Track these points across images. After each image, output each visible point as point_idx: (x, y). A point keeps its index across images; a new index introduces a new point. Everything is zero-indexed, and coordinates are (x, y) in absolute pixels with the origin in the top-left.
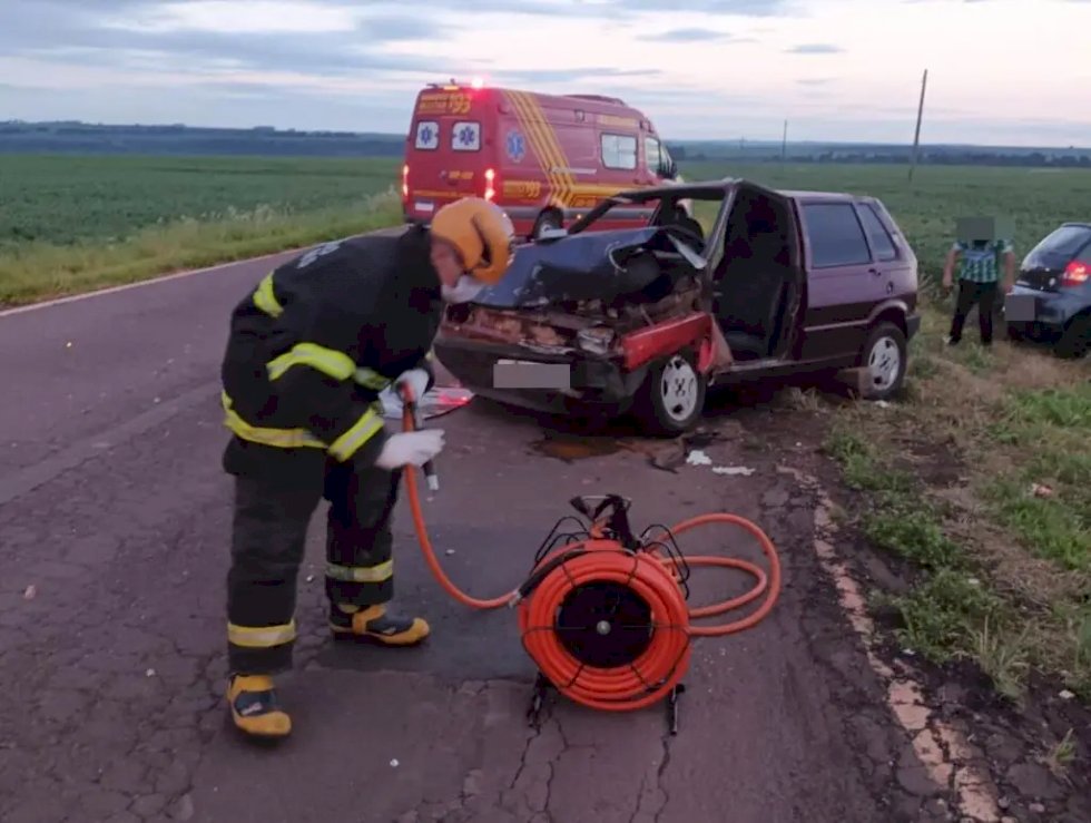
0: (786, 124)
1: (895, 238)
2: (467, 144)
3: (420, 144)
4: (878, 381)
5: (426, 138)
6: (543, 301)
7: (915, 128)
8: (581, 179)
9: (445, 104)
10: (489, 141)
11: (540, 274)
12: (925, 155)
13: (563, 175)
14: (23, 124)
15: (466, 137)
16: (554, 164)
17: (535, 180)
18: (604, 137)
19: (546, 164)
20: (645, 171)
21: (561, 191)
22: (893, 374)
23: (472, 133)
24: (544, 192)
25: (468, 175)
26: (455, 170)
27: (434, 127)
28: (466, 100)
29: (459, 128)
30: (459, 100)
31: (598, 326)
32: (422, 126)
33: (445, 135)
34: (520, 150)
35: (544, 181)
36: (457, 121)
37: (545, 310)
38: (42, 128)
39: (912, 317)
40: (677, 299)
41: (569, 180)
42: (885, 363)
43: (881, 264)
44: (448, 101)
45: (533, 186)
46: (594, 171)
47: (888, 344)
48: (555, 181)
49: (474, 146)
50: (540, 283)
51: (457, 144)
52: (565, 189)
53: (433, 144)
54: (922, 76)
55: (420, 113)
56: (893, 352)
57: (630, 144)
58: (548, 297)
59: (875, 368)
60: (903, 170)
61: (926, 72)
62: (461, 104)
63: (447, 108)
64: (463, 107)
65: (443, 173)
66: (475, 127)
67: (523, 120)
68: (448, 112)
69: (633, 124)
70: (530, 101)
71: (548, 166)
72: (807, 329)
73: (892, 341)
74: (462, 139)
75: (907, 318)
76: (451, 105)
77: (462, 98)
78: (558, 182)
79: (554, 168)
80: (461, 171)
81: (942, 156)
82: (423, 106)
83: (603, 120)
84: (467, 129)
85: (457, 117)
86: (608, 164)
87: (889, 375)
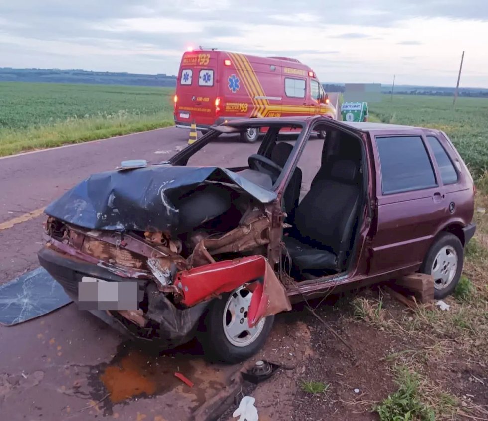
0: (395, 76)
1: (457, 164)
2: (206, 82)
3: (183, 82)
4: (439, 281)
5: (186, 78)
6: (120, 227)
7: (457, 79)
8: (272, 102)
9: (195, 60)
10: (218, 81)
11: (114, 202)
12: (460, 93)
13: (262, 100)
14: (59, 70)
15: (207, 78)
16: (256, 94)
17: (245, 103)
18: (286, 80)
19: (252, 94)
20: (310, 99)
21: (260, 108)
22: (451, 275)
23: (209, 76)
24: (250, 109)
25: (207, 99)
26: (200, 96)
27: (190, 72)
28: (206, 57)
29: (203, 73)
30: (203, 58)
31: (163, 258)
32: (184, 72)
33: (196, 77)
34: (236, 86)
35: (250, 103)
36: (202, 69)
37: (122, 235)
38: (66, 72)
39: (470, 227)
40: (246, 230)
41: (265, 102)
42: (445, 267)
43: (444, 187)
44: (198, 58)
45: (244, 106)
46: (280, 98)
47: (448, 252)
48: (257, 103)
49: (210, 83)
50: (116, 210)
51: (202, 82)
52: (263, 107)
53: (189, 82)
54: (462, 54)
55: (184, 64)
56: (452, 256)
57: (302, 84)
58: (124, 223)
59: (436, 272)
60: (450, 99)
61: (464, 52)
62: (203, 60)
63: (197, 62)
64: (205, 61)
65: (194, 97)
66: (211, 73)
67: (238, 70)
68: (198, 65)
69: (303, 73)
70: (244, 59)
71: (253, 95)
72: (375, 249)
73: (451, 248)
74: (204, 80)
75: (465, 230)
76: (199, 60)
77: (205, 57)
78: (259, 104)
79: (257, 96)
80: (203, 98)
81: (468, 93)
82: (185, 61)
83: (287, 71)
84: (207, 74)
85: (202, 67)
86: (288, 94)
87: (448, 275)
